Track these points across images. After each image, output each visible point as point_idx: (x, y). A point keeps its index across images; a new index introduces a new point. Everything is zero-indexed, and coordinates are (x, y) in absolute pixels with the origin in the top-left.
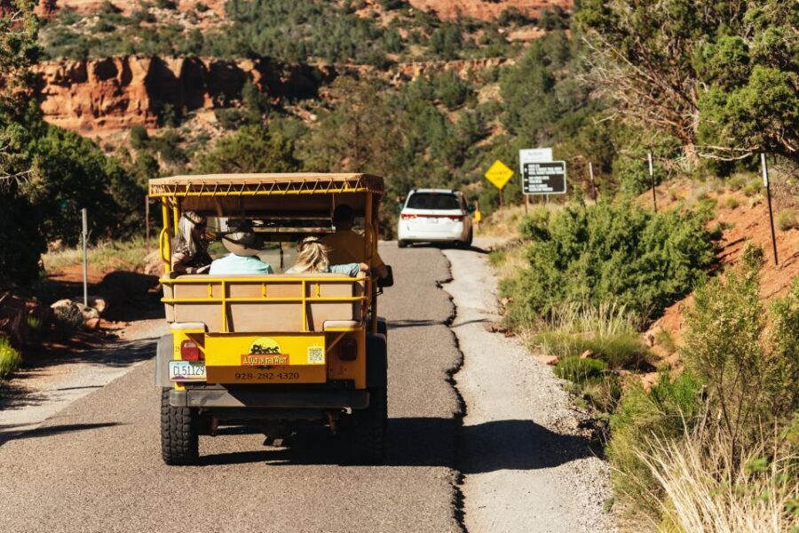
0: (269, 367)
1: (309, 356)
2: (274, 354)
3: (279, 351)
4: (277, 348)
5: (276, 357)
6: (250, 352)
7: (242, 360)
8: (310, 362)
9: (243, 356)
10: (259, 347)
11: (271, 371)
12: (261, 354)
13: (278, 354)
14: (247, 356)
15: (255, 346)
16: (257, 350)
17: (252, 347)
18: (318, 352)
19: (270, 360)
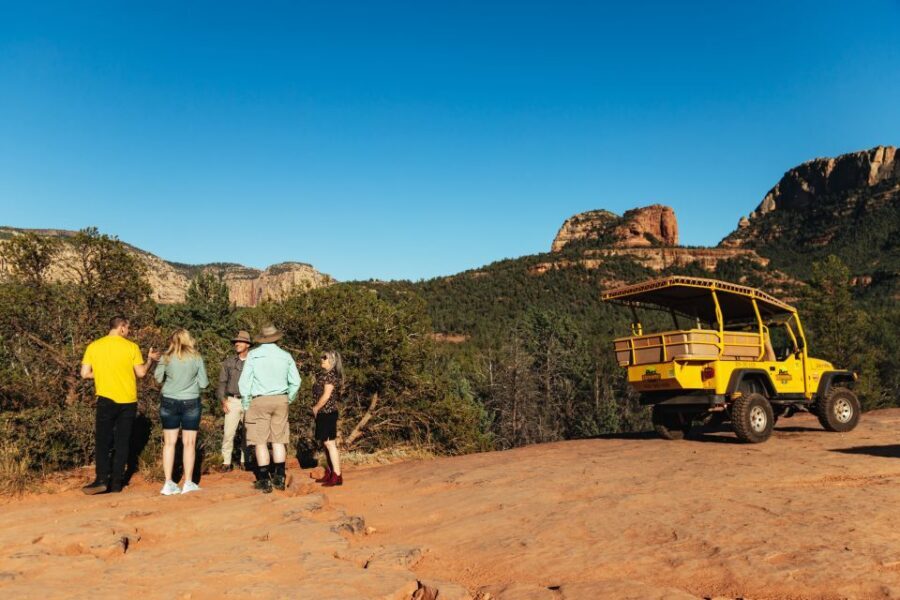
0: (654, 381)
1: (669, 374)
2: (654, 374)
3: (657, 372)
4: (655, 370)
5: (656, 375)
6: (645, 374)
7: (642, 378)
8: (670, 377)
9: (642, 376)
10: (649, 371)
11: (655, 383)
14: (644, 376)
15: (647, 370)
16: (648, 373)
18: (672, 372)
19: (653, 377)
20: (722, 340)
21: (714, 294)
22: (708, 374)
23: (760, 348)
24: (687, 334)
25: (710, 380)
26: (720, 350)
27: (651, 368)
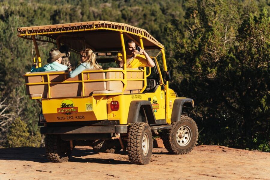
0: (70, 113)
1: (86, 108)
2: (71, 107)
3: (73, 106)
4: (72, 104)
5: (72, 108)
6: (61, 107)
7: (58, 111)
8: (87, 111)
9: (58, 109)
10: (65, 104)
11: (71, 115)
12: (65, 107)
13: (73, 107)
14: (60, 109)
15: (63, 104)
16: (64, 106)
17: (62, 104)
18: (90, 106)
19: (70, 110)
20: (125, 77)
21: (122, 36)
22: (114, 106)
23: (143, 81)
24: (106, 73)
25: (114, 112)
26: (124, 85)
27: (68, 102)
